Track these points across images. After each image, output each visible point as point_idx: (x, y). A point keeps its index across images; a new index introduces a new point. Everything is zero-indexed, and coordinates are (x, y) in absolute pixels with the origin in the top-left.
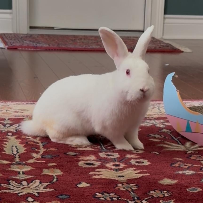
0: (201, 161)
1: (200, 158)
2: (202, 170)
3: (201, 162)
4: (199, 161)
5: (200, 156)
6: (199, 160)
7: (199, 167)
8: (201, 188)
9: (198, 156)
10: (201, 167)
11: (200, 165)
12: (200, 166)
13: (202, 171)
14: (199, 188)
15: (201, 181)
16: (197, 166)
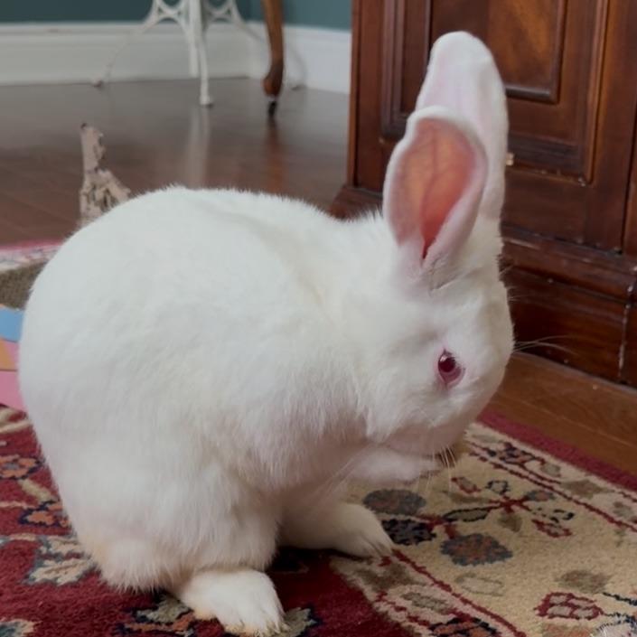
0: (20, 481)
1: (15, 466)
2: (26, 522)
3: (20, 487)
4: (13, 482)
5: (17, 456)
6: (14, 478)
7: (16, 508)
8: (29, 620)
9: (10, 458)
10: (21, 508)
11: (19, 500)
12: (18, 504)
13: (26, 526)
14: (22, 622)
15: (27, 577)
16: (8, 508)
